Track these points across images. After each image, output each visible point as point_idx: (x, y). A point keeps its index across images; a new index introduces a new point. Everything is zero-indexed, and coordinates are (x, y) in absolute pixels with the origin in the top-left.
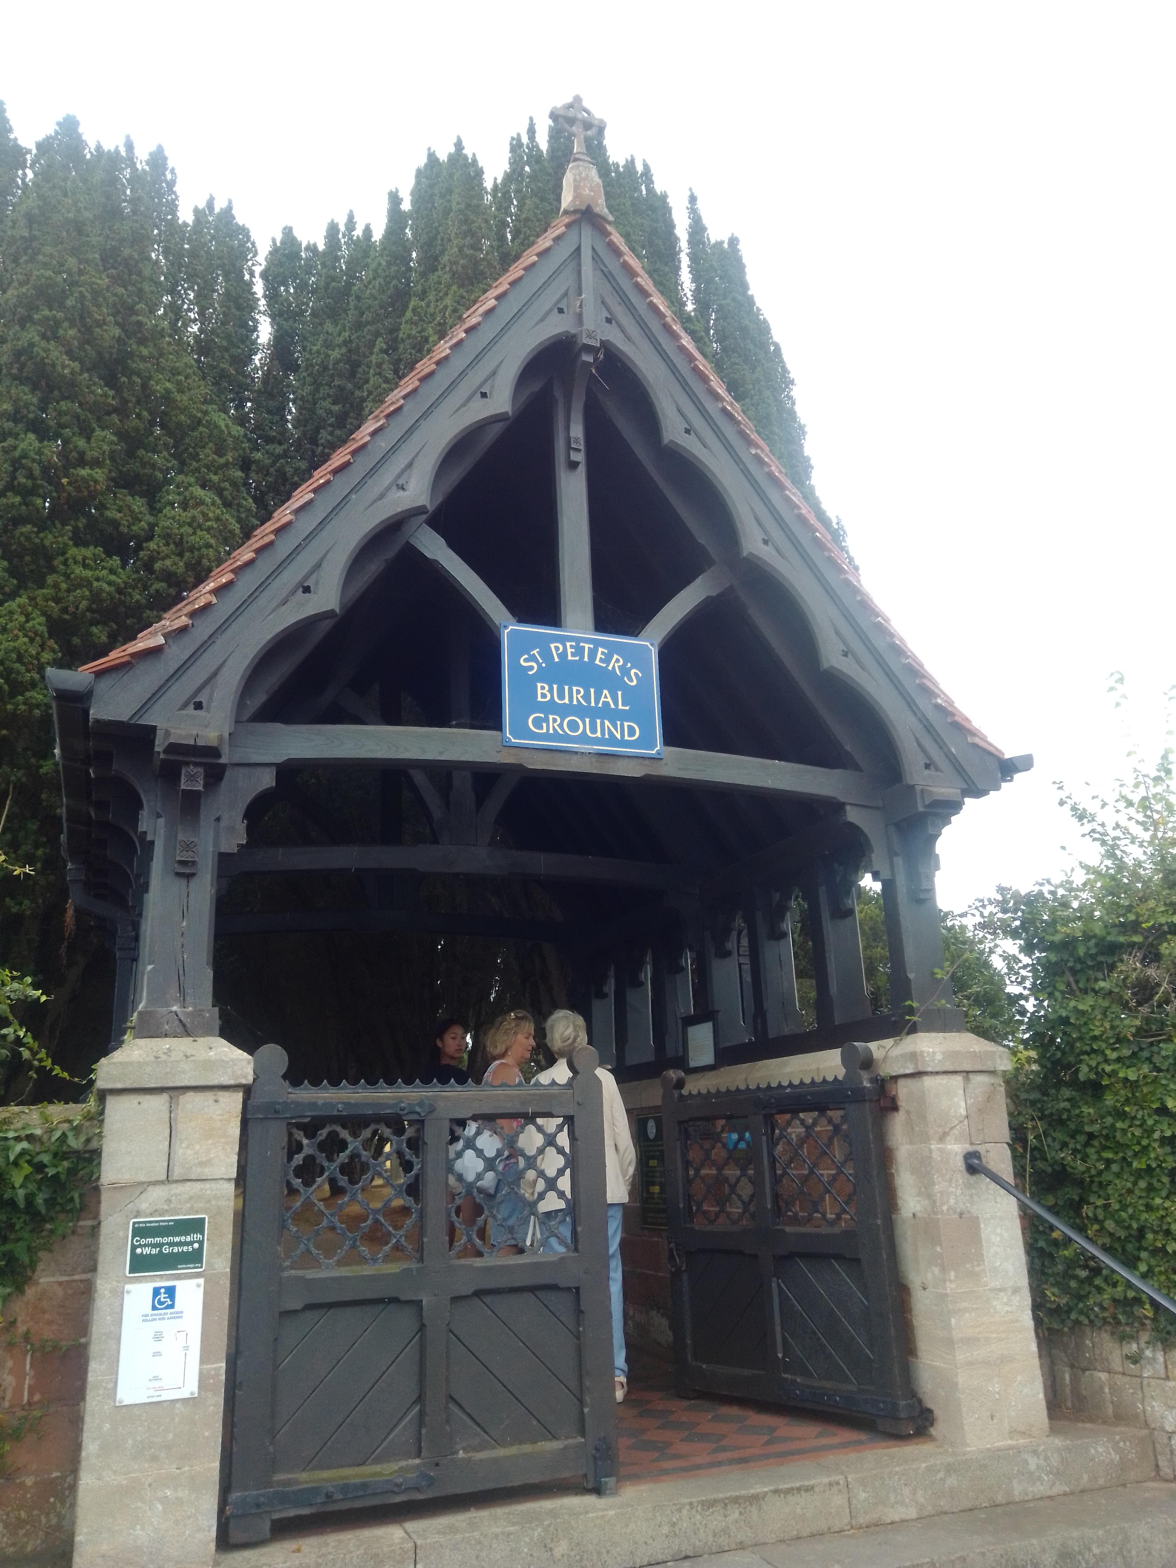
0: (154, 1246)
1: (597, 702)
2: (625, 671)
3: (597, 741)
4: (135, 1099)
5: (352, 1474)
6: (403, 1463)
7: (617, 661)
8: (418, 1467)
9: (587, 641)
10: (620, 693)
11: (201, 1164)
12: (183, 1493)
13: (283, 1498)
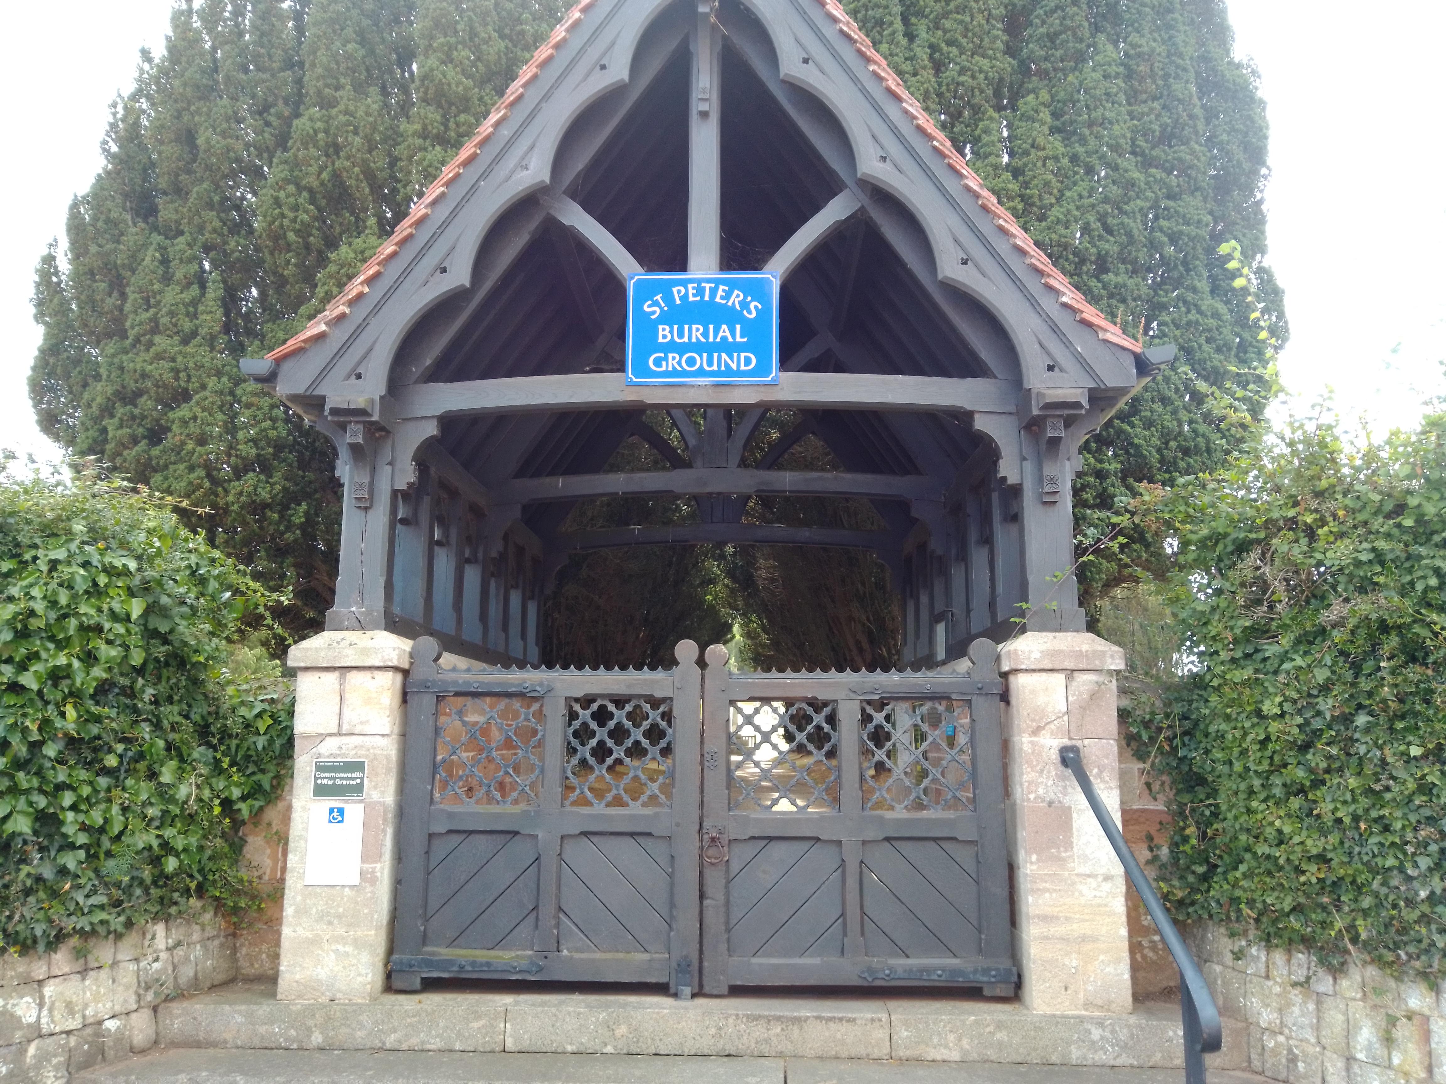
0: (330, 779)
1: (715, 337)
2: (745, 305)
3: (712, 374)
4: (316, 674)
5: (481, 955)
6: (519, 953)
7: (738, 296)
8: (530, 957)
9: (708, 281)
10: (738, 327)
11: (362, 723)
12: (349, 949)
13: (429, 964)
